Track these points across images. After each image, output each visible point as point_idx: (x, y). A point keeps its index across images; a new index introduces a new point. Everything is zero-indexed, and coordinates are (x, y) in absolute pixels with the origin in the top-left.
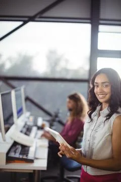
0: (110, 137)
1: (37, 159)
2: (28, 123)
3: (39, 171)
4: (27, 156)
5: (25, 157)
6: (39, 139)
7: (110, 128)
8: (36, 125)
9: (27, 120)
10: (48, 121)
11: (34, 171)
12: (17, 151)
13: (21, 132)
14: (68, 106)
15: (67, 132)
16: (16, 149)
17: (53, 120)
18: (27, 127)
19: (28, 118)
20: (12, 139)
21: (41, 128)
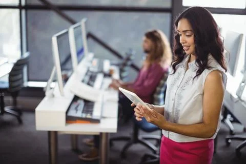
0: (200, 97)
1: (104, 118)
2: (92, 69)
3: (107, 134)
4: (91, 114)
5: (89, 116)
6: (106, 90)
7: (202, 85)
8: (102, 72)
9: (89, 65)
10: (117, 65)
11: (101, 133)
12: (79, 108)
13: (83, 81)
14: (144, 46)
15: (143, 81)
16: (78, 106)
17: (125, 65)
18: (90, 74)
19: (91, 62)
20: (71, 92)
21: (108, 75)
